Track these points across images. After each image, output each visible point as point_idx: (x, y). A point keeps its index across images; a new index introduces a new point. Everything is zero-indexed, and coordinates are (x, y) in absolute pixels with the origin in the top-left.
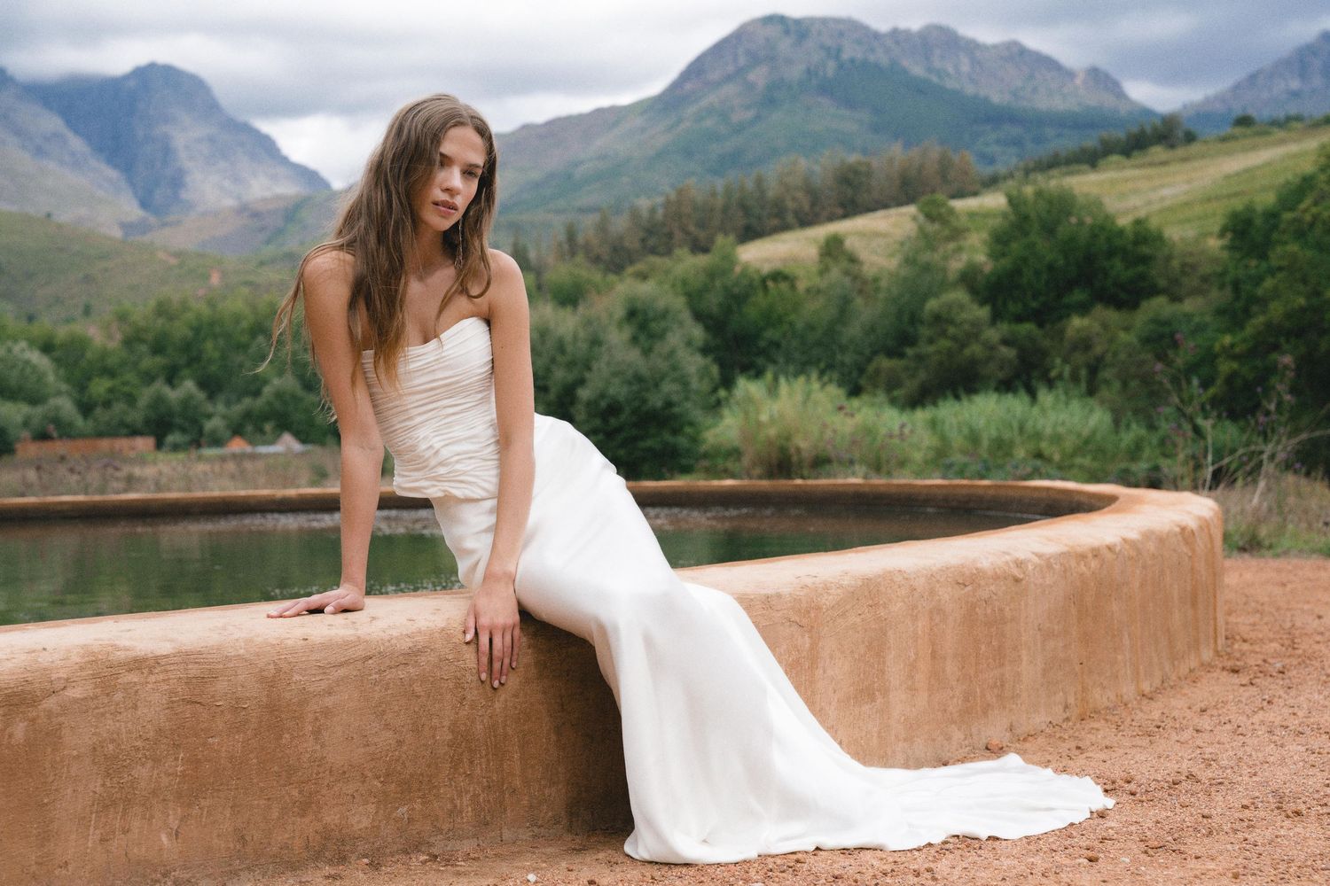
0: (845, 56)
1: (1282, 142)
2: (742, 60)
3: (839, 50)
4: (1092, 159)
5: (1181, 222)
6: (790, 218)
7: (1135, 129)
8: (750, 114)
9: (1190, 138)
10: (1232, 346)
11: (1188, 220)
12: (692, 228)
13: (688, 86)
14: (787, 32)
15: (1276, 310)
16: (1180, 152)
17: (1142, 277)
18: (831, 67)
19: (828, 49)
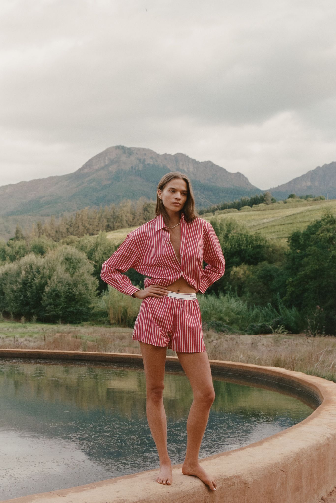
0: (146, 163)
1: (305, 205)
2: (107, 162)
3: (144, 160)
4: (238, 206)
5: (271, 233)
6: (125, 223)
7: (253, 197)
8: (109, 182)
9: (273, 201)
10: (292, 282)
11: (274, 232)
12: (86, 225)
13: (86, 171)
14: (124, 153)
15: (308, 269)
16: (270, 206)
17: (259, 253)
18: (141, 166)
19: (140, 160)
